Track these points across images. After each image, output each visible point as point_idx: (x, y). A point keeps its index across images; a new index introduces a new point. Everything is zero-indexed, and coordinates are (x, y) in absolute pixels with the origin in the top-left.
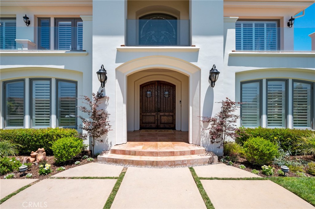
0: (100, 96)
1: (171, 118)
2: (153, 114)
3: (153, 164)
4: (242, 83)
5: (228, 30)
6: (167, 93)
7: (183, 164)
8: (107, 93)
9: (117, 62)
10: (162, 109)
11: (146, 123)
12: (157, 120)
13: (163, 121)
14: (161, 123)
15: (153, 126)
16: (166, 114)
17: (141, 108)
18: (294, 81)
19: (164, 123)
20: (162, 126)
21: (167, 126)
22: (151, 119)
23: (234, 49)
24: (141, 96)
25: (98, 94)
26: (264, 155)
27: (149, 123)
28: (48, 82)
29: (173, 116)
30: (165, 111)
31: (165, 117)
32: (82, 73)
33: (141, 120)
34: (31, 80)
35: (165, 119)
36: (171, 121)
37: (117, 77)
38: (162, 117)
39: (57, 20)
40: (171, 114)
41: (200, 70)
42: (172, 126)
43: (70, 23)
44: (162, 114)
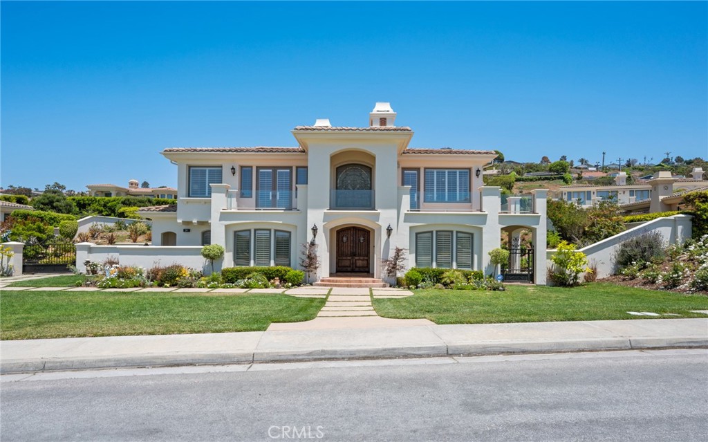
0: (313, 244)
1: (365, 262)
2: (349, 258)
3: (348, 286)
4: (417, 234)
5: (404, 196)
6: (362, 239)
7: (366, 286)
8: (317, 242)
9: (324, 222)
10: (357, 253)
11: (342, 267)
12: (353, 264)
13: (358, 265)
14: (356, 267)
15: (349, 269)
16: (362, 258)
17: (337, 252)
18: (457, 232)
19: (359, 267)
20: (357, 269)
21: (362, 270)
22: (347, 263)
23: (409, 209)
24: (338, 241)
25: (311, 243)
26: (412, 280)
27: (344, 267)
28: (268, 232)
29: (367, 260)
30: (360, 256)
31: (360, 261)
32: (296, 227)
33: (337, 263)
34: (255, 230)
35: (359, 263)
36: (366, 265)
37: (324, 232)
38: (357, 261)
39: (258, 168)
40: (366, 258)
41: (381, 227)
42: (367, 270)
43: (271, 170)
44: (357, 258)
